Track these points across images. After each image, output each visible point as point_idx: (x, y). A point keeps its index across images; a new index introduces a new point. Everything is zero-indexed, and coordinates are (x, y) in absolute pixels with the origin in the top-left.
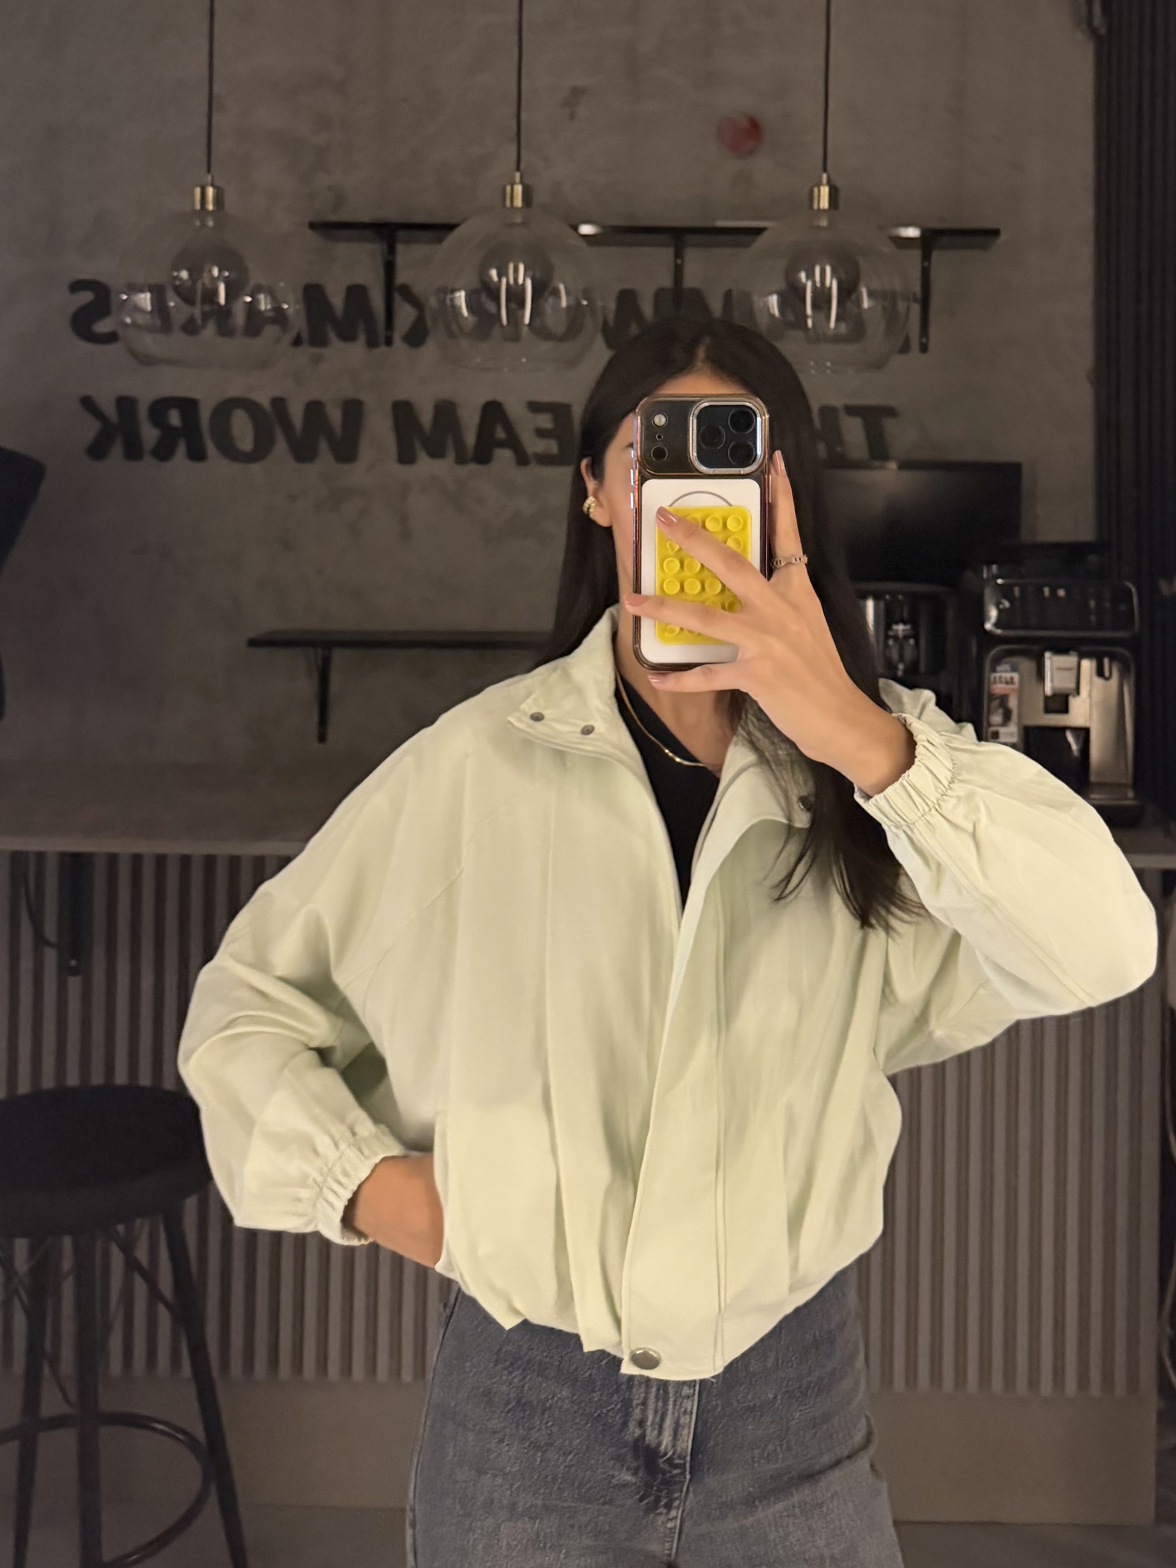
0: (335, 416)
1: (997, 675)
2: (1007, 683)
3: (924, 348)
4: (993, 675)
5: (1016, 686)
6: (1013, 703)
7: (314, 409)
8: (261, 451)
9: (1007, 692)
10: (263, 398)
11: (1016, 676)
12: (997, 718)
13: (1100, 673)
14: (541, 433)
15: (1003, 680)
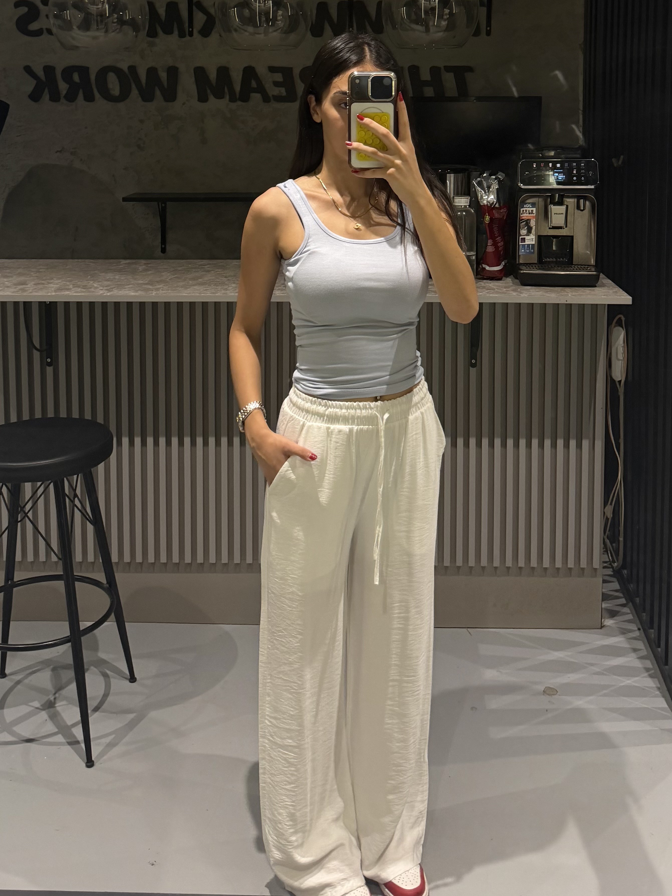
0: (163, 75)
1: (525, 209)
2: (529, 213)
3: (488, 33)
4: (522, 210)
5: (535, 215)
6: (533, 223)
7: (152, 72)
8: (124, 96)
9: (529, 218)
10: (124, 66)
11: (534, 209)
12: (524, 232)
13: (578, 208)
14: (276, 84)
15: (528, 212)
